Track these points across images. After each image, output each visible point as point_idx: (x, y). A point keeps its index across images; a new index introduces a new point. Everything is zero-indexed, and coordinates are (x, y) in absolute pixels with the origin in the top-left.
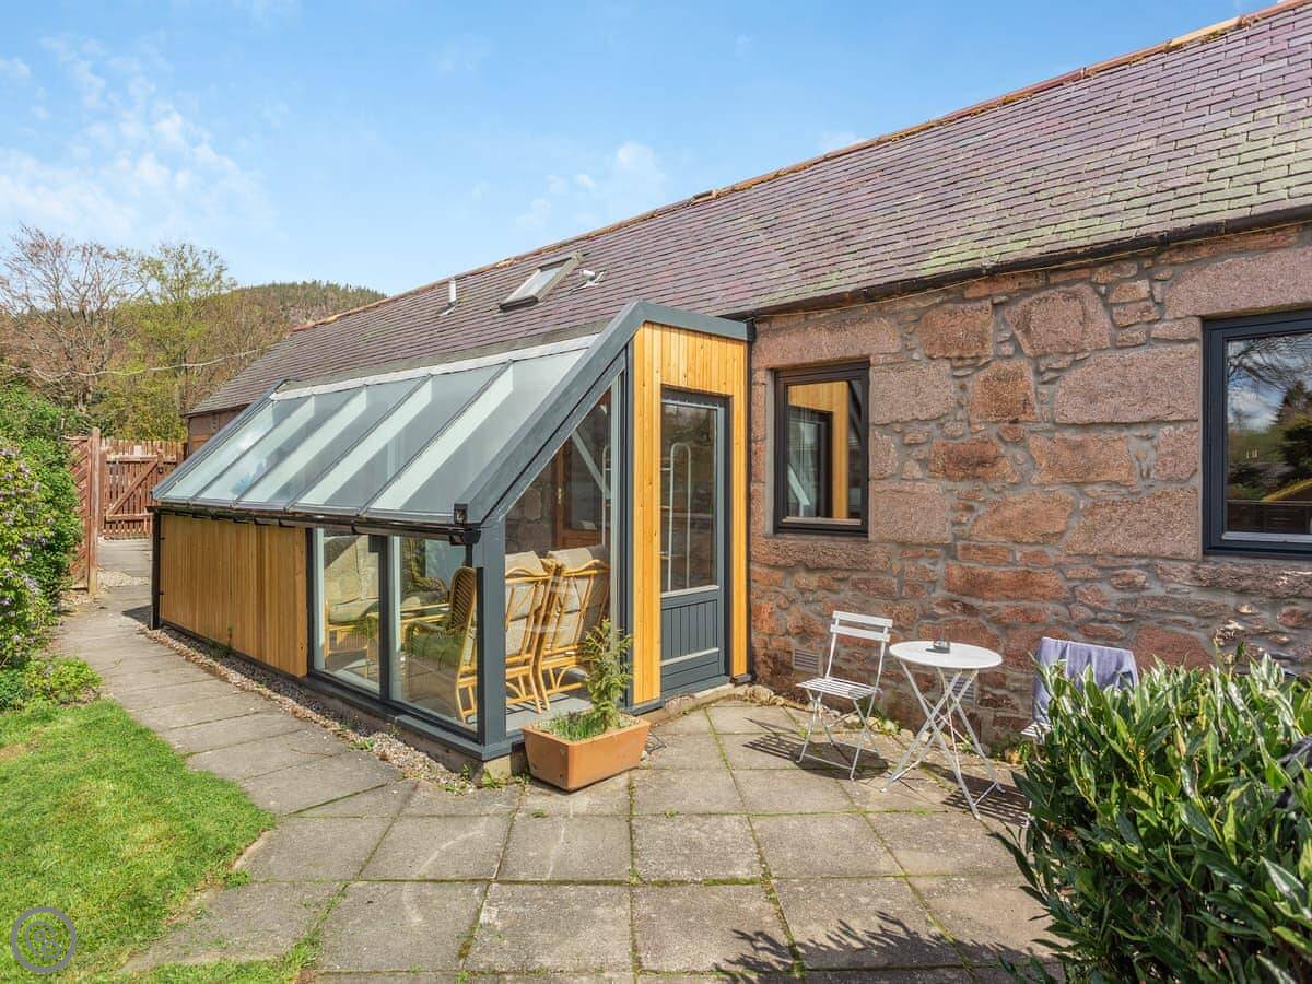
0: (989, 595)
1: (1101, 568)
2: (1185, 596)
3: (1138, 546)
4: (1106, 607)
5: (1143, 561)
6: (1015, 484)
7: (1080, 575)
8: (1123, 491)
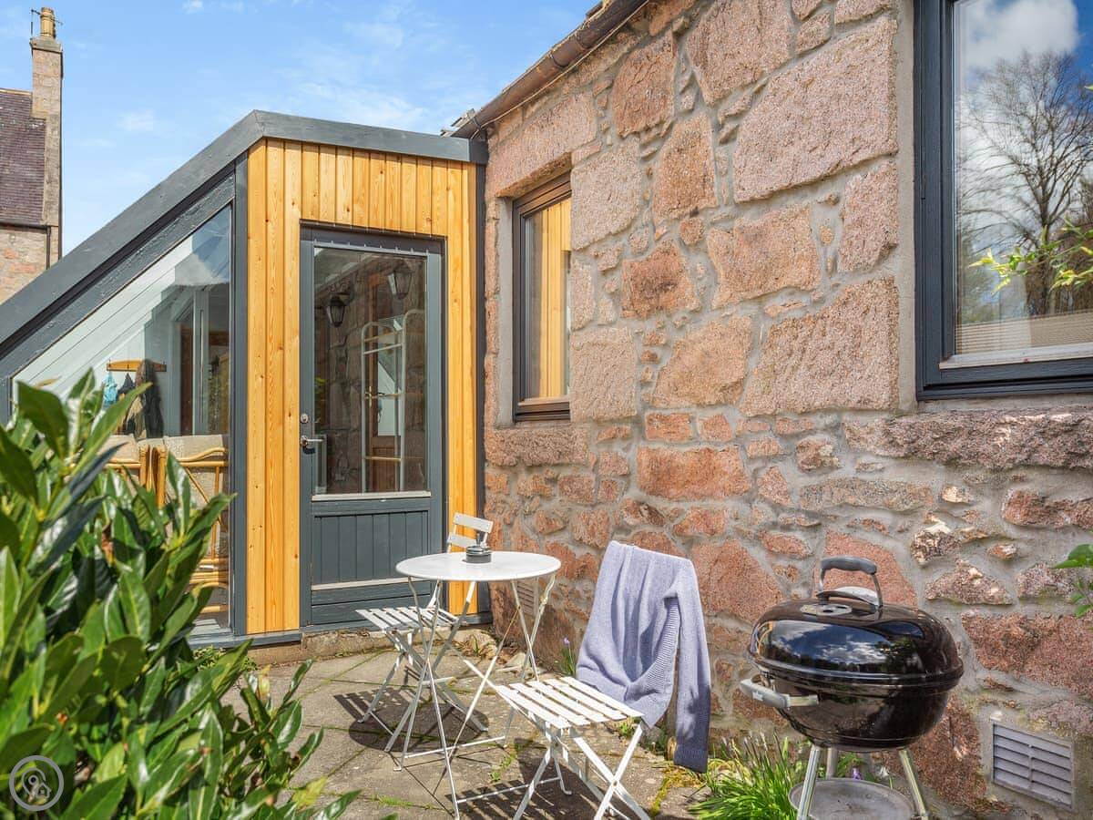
0: (673, 491)
1: (783, 436)
2: (877, 476)
3: (822, 394)
4: (789, 504)
5: (829, 419)
6: (694, 311)
7: (761, 452)
8: (805, 300)
